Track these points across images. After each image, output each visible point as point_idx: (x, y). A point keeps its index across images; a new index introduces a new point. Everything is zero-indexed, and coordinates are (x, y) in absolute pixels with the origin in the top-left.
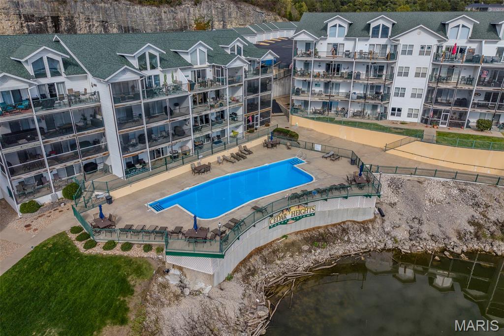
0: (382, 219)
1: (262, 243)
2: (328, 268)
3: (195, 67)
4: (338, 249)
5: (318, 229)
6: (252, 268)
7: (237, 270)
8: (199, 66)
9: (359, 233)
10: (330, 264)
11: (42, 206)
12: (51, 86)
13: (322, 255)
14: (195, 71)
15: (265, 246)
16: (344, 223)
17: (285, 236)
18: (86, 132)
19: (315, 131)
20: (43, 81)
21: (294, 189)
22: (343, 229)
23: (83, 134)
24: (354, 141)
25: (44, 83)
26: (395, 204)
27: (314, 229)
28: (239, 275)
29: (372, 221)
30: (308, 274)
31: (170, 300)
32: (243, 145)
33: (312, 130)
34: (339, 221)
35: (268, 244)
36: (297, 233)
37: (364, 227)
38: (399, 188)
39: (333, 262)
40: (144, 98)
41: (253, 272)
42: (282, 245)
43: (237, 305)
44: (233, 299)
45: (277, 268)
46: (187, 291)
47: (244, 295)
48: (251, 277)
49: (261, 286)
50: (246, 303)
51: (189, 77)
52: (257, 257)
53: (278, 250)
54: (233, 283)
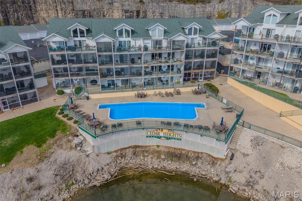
0: (230, 161)
1: (140, 144)
2: (167, 174)
3: (153, 38)
4: (184, 167)
5: (183, 150)
6: (124, 154)
7: (116, 151)
8: (157, 38)
9: (207, 163)
10: (171, 173)
11: (65, 93)
12: (80, 42)
13: (172, 166)
14: (154, 41)
15: (142, 147)
16: (202, 153)
17: (158, 146)
18: (88, 64)
19: (240, 91)
20: (76, 39)
21: (174, 120)
22: (198, 156)
23: (87, 65)
24: (263, 104)
25: (77, 40)
26: (247, 155)
27: (179, 149)
28: (115, 154)
29: (222, 160)
30: (152, 171)
31: (67, 148)
32: (177, 89)
33: (238, 90)
34: (200, 151)
35: (145, 146)
36: (166, 147)
37: (214, 161)
38: (258, 145)
39: (173, 173)
40: (114, 51)
41: (123, 156)
42: (152, 150)
43: (97, 166)
44: (99, 163)
45: (139, 160)
46: (79, 148)
47: (108, 164)
48: (120, 158)
49: (122, 165)
50: (106, 168)
51: (149, 44)
52: (131, 150)
53: (147, 152)
54: (108, 156)
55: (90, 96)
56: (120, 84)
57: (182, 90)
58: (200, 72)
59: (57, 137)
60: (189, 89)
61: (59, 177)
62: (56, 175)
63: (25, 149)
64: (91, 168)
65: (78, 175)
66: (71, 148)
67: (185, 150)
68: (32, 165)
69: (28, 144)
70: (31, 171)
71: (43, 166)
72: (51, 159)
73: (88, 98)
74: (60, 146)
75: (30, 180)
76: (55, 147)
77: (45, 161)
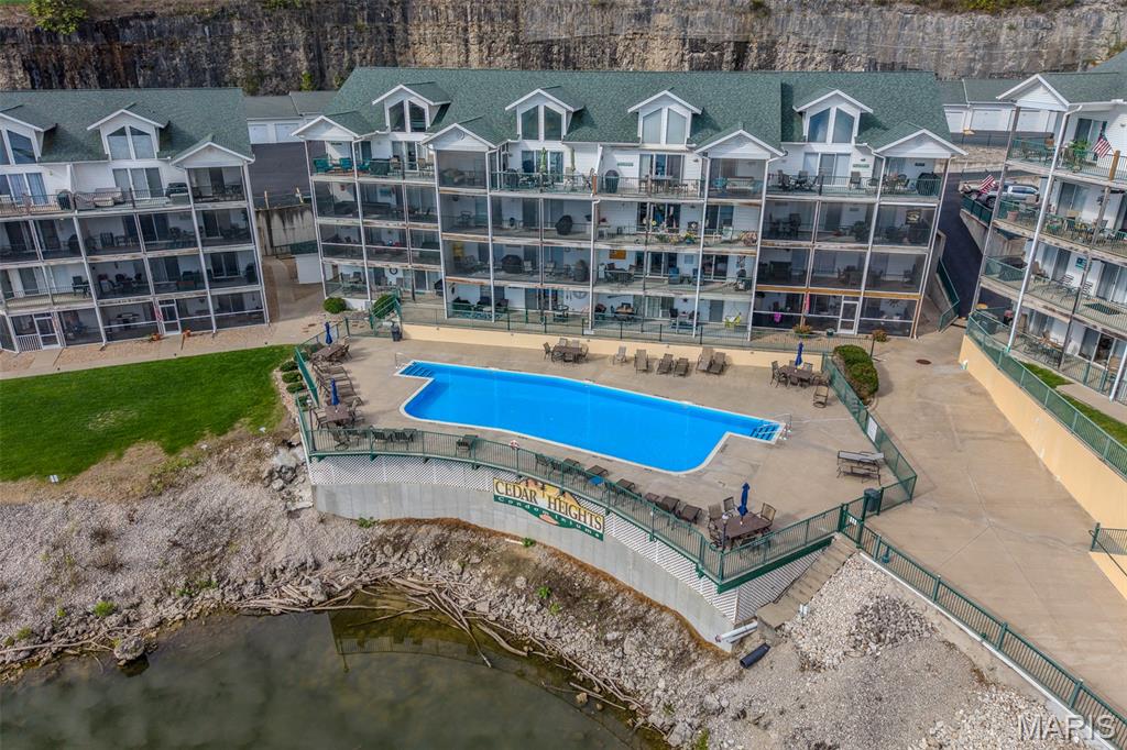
0: (741, 672)
1: (475, 520)
2: (502, 648)
3: (649, 146)
4: (576, 642)
5: (605, 580)
6: (406, 538)
7: (389, 524)
8: (663, 145)
9: (657, 652)
10: (519, 646)
11: (349, 310)
12: (410, 145)
13: (537, 623)
14: (652, 156)
15: (476, 530)
16: (663, 609)
17: (530, 543)
18: (421, 224)
20: (400, 137)
21: (602, 458)
22: (642, 615)
23: (418, 226)
25: (400, 140)
26: (816, 667)
27: (596, 573)
28: (380, 531)
29: (719, 657)
30: (460, 621)
31: (244, 474)
32: (717, 350)
33: (984, 394)
34: (659, 598)
35: (489, 530)
36: (555, 553)
37: (688, 650)
39: (526, 648)
40: (493, 185)
41: (400, 546)
42: (503, 548)
43: (304, 554)
44: (314, 543)
45: (443, 573)
46: (278, 484)
47: (341, 558)
48: (388, 549)
49: (386, 571)
50: (328, 568)
51: (630, 168)
52: (436, 531)
53: (481, 551)
54: (356, 531)
55: (407, 329)
56: (518, 303)
57: (739, 358)
58: (846, 298)
59: (230, 435)
60: (763, 360)
61: (179, 552)
62: (176, 544)
63: (132, 451)
64: (286, 548)
65: (235, 562)
66: (256, 478)
67: (613, 580)
68: (126, 497)
69: (148, 438)
70: (114, 515)
71: (154, 508)
72: (184, 496)
73: (397, 335)
74: (228, 465)
75: (101, 536)
76: (212, 463)
77: (166, 497)
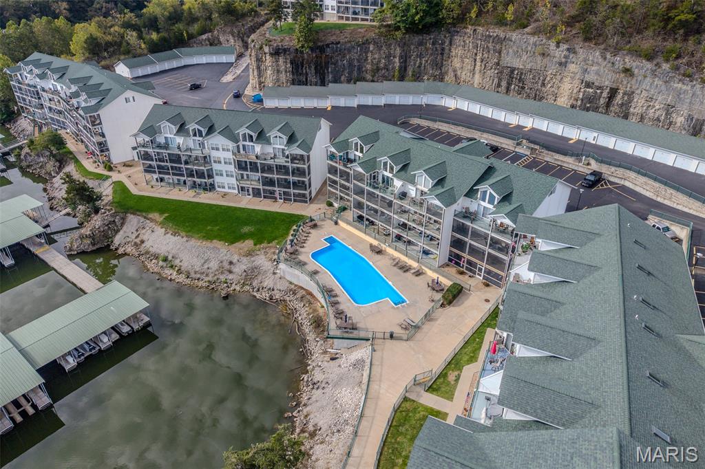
0: (330, 360)
2: (296, 331)
3: (419, 186)
4: (311, 337)
6: (297, 291)
7: (296, 285)
8: (423, 188)
11: (333, 206)
13: (307, 328)
14: (419, 190)
17: (323, 306)
25: (356, 154)
26: (340, 367)
28: (293, 286)
30: (293, 320)
31: (268, 257)
32: (422, 267)
35: (317, 298)
39: (300, 333)
41: (294, 293)
43: (271, 286)
44: (275, 284)
45: (299, 305)
46: (275, 263)
47: (280, 290)
48: (291, 292)
49: (288, 299)
50: (276, 291)
51: (412, 191)
52: (304, 293)
53: (311, 304)
54: (287, 284)
55: (339, 222)
57: (429, 273)
58: (479, 265)
59: (271, 245)
61: (245, 273)
62: (245, 271)
63: (247, 241)
64: (268, 283)
65: (256, 281)
66: (271, 260)
68: (240, 254)
69: (252, 238)
70: (235, 259)
71: (245, 260)
72: (252, 259)
73: (336, 223)
74: (266, 253)
75: (231, 263)
76: (263, 251)
77: (248, 258)
